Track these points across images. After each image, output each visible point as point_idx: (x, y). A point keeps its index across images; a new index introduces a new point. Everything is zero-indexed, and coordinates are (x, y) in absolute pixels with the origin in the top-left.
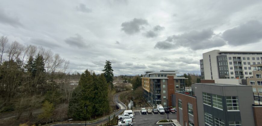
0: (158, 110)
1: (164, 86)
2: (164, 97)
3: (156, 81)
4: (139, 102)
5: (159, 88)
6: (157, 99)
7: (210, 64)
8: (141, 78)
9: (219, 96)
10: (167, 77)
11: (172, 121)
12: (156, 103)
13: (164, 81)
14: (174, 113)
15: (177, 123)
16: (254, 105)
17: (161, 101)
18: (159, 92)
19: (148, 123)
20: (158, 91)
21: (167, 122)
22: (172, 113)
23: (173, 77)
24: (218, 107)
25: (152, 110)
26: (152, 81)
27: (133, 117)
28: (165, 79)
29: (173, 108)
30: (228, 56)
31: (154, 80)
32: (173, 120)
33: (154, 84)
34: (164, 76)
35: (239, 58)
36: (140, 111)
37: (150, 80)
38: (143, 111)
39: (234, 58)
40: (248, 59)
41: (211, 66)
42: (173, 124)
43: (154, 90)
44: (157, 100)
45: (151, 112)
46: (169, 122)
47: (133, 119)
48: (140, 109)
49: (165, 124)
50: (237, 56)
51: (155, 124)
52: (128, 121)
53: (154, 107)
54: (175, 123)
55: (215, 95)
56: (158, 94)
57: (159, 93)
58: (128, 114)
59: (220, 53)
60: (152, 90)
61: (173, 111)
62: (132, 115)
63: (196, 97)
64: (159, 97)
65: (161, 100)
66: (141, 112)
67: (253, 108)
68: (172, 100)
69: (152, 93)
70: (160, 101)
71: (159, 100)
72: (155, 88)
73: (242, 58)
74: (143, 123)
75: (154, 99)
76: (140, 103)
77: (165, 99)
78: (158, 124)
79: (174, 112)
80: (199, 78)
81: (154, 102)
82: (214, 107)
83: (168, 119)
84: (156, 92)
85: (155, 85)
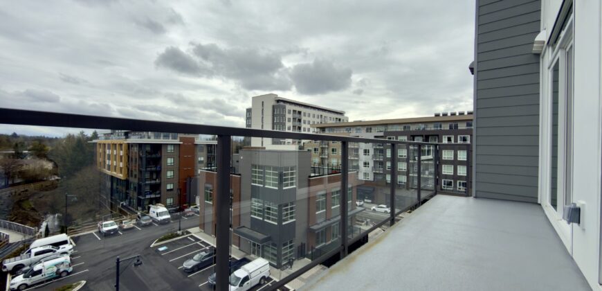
0: (151, 218)
1: (170, 161)
2: (169, 187)
3: (148, 149)
4: (87, 209)
5: (156, 166)
6: (150, 194)
7: (263, 118)
8: (94, 141)
9: (275, 169)
10: (178, 140)
11: (188, 233)
12: (146, 203)
13: (170, 149)
14: (193, 215)
15: (198, 232)
16: (310, 177)
17: (160, 198)
18: (154, 177)
19: (125, 253)
20: (151, 173)
21: (178, 235)
22: (188, 217)
23: (193, 139)
24: (273, 186)
25: (134, 221)
26: (136, 149)
27: (70, 252)
28: (174, 144)
29: (190, 206)
30: (288, 107)
31: (140, 145)
32: (189, 230)
33: (141, 158)
34: (170, 138)
35: (300, 113)
36: (97, 230)
37: (129, 146)
38: (105, 229)
39: (294, 111)
40: (309, 115)
41: (262, 122)
42: (192, 236)
43: (140, 172)
44: (148, 197)
45: (132, 225)
46: (183, 234)
47: (71, 256)
48: (96, 227)
49: (174, 242)
50: (298, 109)
51: (148, 247)
52: (56, 265)
53: (139, 213)
54: (195, 233)
55: (269, 168)
56: (153, 182)
57: (155, 180)
58: (50, 248)
59: (278, 101)
60: (136, 172)
61: (190, 212)
62: (68, 247)
63: (240, 175)
64: (156, 188)
65: (160, 193)
66: (100, 233)
67: (309, 180)
68: (188, 190)
69: (134, 181)
70: (159, 196)
71: (156, 194)
72: (144, 166)
73: (302, 114)
74: (109, 256)
75: (139, 194)
76: (90, 211)
77: (171, 190)
78: (154, 247)
79: (191, 214)
80: (239, 145)
81: (140, 203)
82: (266, 186)
83: (180, 230)
84: (147, 176)
85: (144, 160)
